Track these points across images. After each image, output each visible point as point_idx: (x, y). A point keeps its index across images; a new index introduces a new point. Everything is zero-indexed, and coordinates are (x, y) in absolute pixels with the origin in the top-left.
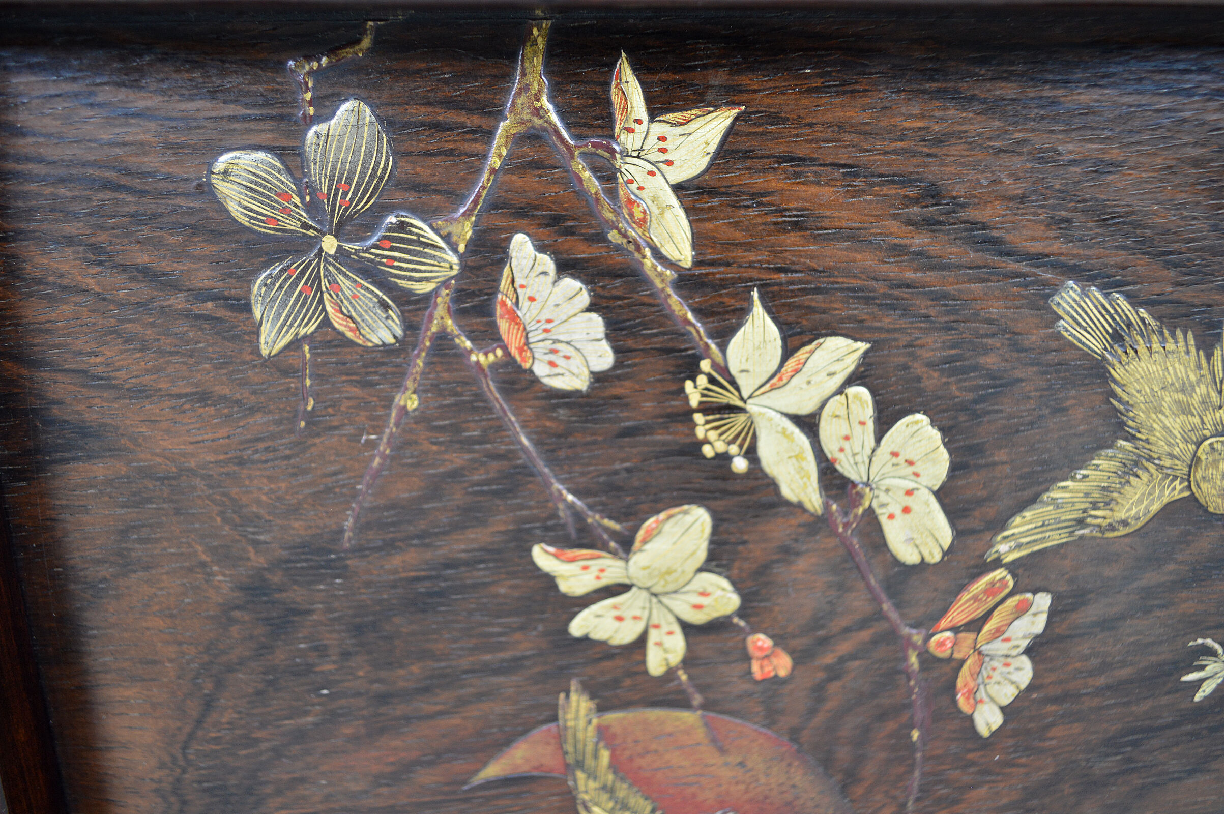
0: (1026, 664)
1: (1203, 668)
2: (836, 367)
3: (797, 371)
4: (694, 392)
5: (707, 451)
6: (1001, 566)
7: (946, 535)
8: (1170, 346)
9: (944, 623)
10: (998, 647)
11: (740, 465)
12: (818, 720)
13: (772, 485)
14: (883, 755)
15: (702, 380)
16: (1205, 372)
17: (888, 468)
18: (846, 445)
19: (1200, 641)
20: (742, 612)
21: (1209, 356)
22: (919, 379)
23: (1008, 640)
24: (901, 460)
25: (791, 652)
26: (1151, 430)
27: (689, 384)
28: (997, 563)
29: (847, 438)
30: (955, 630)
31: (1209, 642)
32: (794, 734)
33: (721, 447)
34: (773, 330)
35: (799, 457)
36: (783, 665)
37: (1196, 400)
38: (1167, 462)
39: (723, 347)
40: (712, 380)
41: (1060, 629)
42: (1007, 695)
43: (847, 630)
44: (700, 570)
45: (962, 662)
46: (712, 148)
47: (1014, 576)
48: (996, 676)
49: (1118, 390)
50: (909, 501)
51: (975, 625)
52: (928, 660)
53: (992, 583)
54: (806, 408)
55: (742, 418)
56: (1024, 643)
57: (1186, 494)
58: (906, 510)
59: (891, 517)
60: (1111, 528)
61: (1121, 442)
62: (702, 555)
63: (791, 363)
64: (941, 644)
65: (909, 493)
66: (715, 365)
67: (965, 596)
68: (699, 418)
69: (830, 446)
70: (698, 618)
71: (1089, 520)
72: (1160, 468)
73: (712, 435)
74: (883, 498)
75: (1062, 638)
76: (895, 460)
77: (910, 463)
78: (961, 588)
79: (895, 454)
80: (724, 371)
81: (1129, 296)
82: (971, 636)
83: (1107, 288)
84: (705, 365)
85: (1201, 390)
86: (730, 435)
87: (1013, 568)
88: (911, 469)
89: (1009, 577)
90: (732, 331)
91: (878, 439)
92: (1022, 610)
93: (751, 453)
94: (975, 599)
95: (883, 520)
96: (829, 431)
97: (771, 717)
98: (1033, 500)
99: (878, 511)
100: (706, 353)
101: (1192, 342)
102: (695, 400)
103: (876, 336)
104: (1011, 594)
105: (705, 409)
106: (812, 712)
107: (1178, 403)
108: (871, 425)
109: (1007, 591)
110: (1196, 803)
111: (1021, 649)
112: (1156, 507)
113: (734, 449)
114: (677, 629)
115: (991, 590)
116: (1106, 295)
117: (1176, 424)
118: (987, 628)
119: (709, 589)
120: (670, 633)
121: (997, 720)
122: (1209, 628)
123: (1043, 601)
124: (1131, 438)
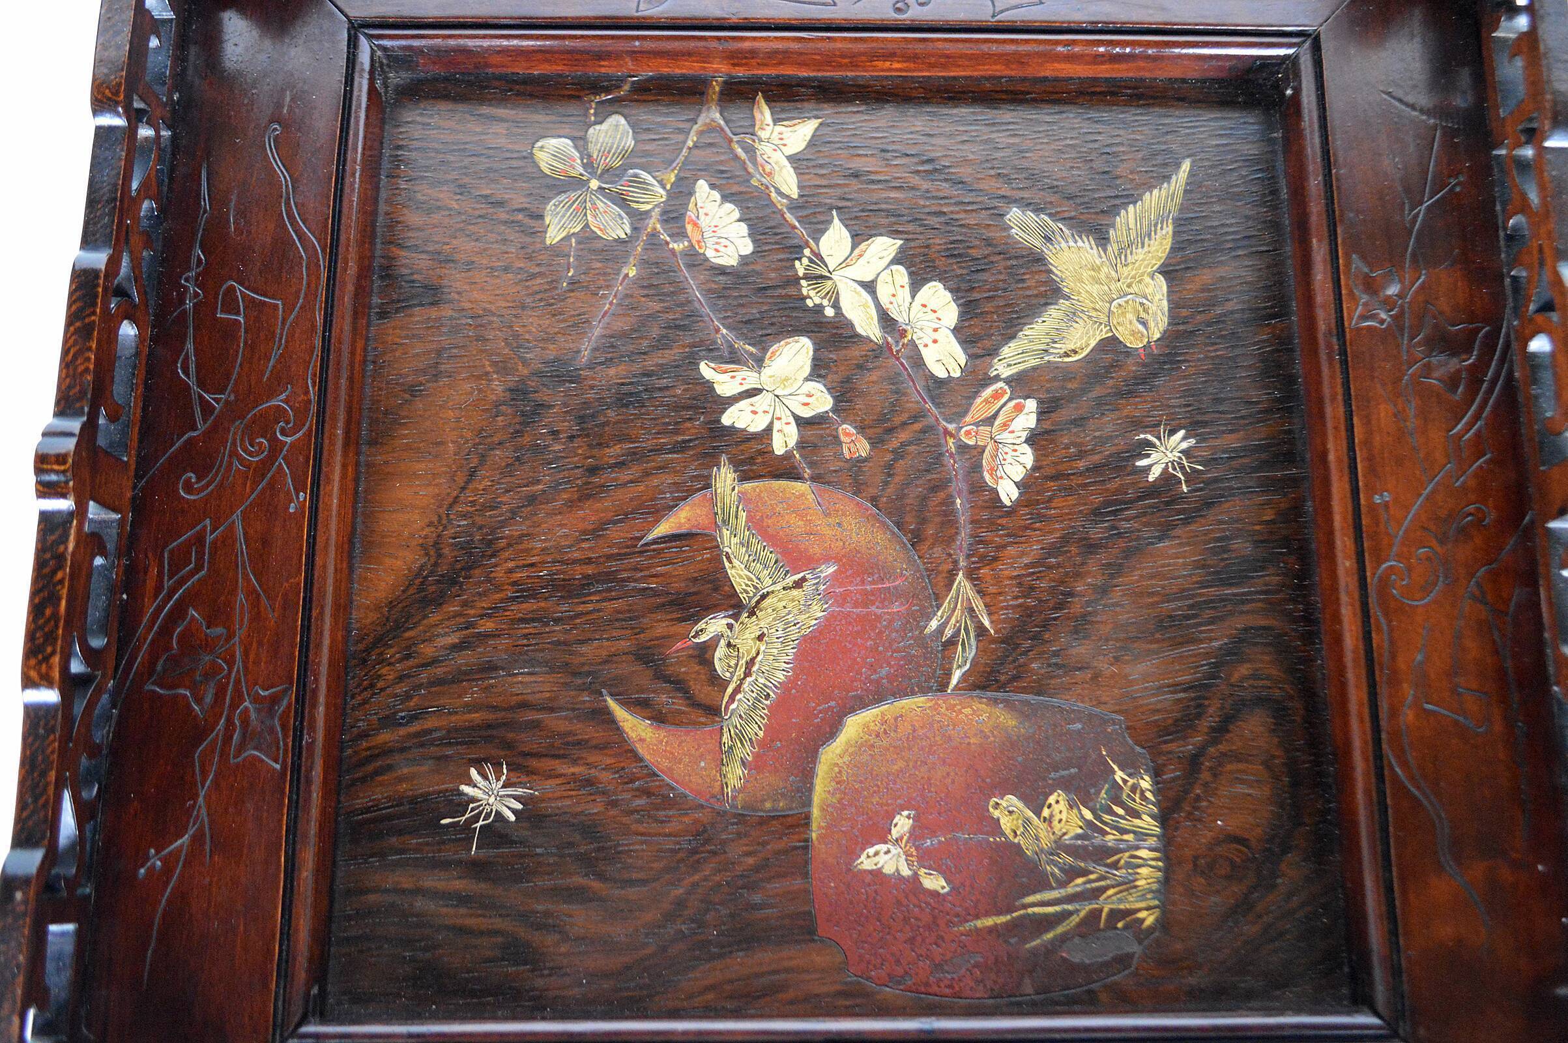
0: (1027, 449)
1: (1148, 456)
2: (885, 253)
3: (861, 256)
4: (800, 268)
5: (809, 303)
6: (1001, 380)
7: (962, 359)
8: (1080, 243)
9: (968, 419)
10: (1005, 437)
11: (829, 312)
12: (890, 490)
13: (851, 325)
14: (938, 519)
15: (805, 261)
16: (1104, 259)
17: (921, 314)
18: (893, 299)
19: (1142, 436)
20: (835, 410)
21: (1105, 251)
22: (933, 261)
23: (1012, 432)
24: (928, 309)
25: (869, 439)
26: (1079, 293)
27: (797, 263)
28: (997, 378)
29: (894, 295)
30: (977, 424)
31: (1149, 437)
32: (874, 500)
33: (817, 301)
34: (846, 234)
35: (865, 306)
36: (863, 448)
37: (1102, 276)
38: (1094, 314)
39: (817, 241)
40: (811, 261)
41: (1047, 425)
42: (1018, 473)
43: (904, 424)
44: (807, 379)
45: (983, 449)
46: (808, 138)
47: (1010, 387)
48: (1010, 460)
49: (1054, 269)
50: (936, 336)
51: (990, 421)
52: (963, 448)
53: (997, 391)
54: (868, 278)
55: (830, 283)
56: (1024, 435)
57: (1110, 334)
58: (935, 341)
59: (926, 346)
60: (1067, 355)
61: (1061, 301)
62: (807, 370)
63: (857, 252)
64: (968, 433)
65: (936, 330)
66: (812, 251)
67: (979, 400)
68: (803, 283)
69: (884, 300)
70: (806, 413)
71: (1052, 351)
72: (1090, 317)
73: (812, 293)
74: (920, 334)
75: (1047, 432)
76: (925, 309)
77: (935, 312)
78: (976, 394)
79: (924, 306)
80: (818, 256)
81: (1050, 215)
82: (989, 428)
83: (1038, 210)
84: (807, 252)
85: (1105, 269)
86: (823, 293)
87: (1008, 381)
88: (935, 315)
89: (1006, 387)
90: (823, 231)
91: (913, 297)
92: (1019, 409)
93: (836, 306)
94: (986, 401)
95: (921, 347)
96: (884, 292)
97: (858, 488)
98: (1013, 337)
99: (917, 342)
100: (807, 245)
101: (1093, 242)
102: (801, 272)
103: (906, 236)
104: (1010, 399)
105: (806, 277)
106: (886, 483)
107: (1093, 278)
108: (907, 288)
109: (1006, 397)
110: (1169, 565)
111: (1023, 439)
112: (1093, 343)
113: (825, 302)
114: (791, 420)
115: (997, 395)
116: (1037, 216)
117: (1095, 289)
118: (997, 423)
119: (813, 392)
120: (787, 424)
121: (1015, 494)
122: (1147, 427)
123: (1031, 405)
124: (1068, 298)
